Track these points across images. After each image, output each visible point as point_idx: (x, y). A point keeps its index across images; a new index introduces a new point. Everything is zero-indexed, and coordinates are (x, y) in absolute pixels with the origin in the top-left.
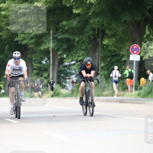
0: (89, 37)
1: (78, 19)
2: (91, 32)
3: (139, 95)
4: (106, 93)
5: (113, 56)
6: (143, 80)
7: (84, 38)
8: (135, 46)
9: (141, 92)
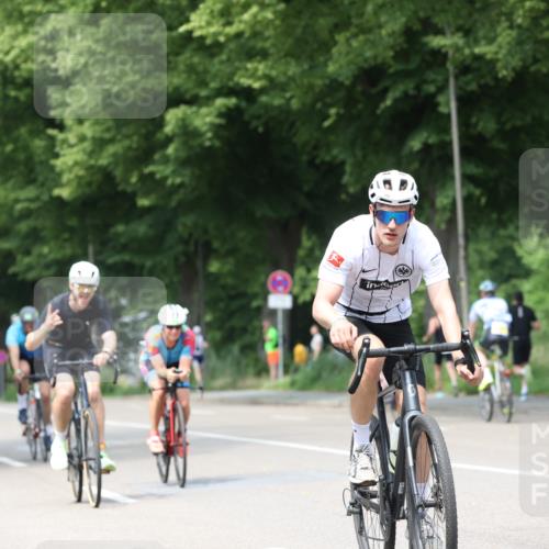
0: (176, 259)
1: (148, 219)
2: (180, 248)
3: (293, 384)
4: (219, 382)
5: (232, 298)
6: (300, 349)
7: (165, 260)
8: (280, 275)
9: (299, 377)
